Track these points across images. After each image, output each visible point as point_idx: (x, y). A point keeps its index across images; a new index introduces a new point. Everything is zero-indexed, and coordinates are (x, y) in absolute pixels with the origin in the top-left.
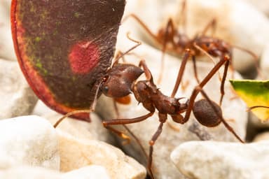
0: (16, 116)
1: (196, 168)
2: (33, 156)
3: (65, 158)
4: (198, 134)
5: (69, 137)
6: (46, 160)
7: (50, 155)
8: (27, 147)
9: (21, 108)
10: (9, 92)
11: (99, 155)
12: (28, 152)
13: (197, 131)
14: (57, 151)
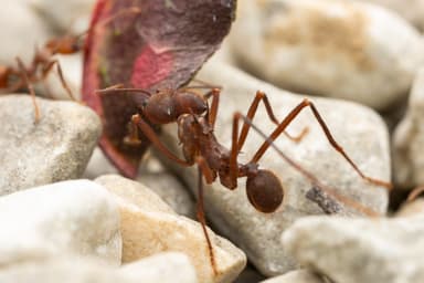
0: (58, 180)
1: (319, 255)
2: (82, 240)
3: (130, 241)
4: (320, 204)
5: (135, 209)
6: (102, 244)
7: (107, 236)
8: (73, 227)
9: (66, 168)
10: (48, 145)
11: (179, 236)
12: (75, 234)
13: (318, 198)
14: (117, 231)
